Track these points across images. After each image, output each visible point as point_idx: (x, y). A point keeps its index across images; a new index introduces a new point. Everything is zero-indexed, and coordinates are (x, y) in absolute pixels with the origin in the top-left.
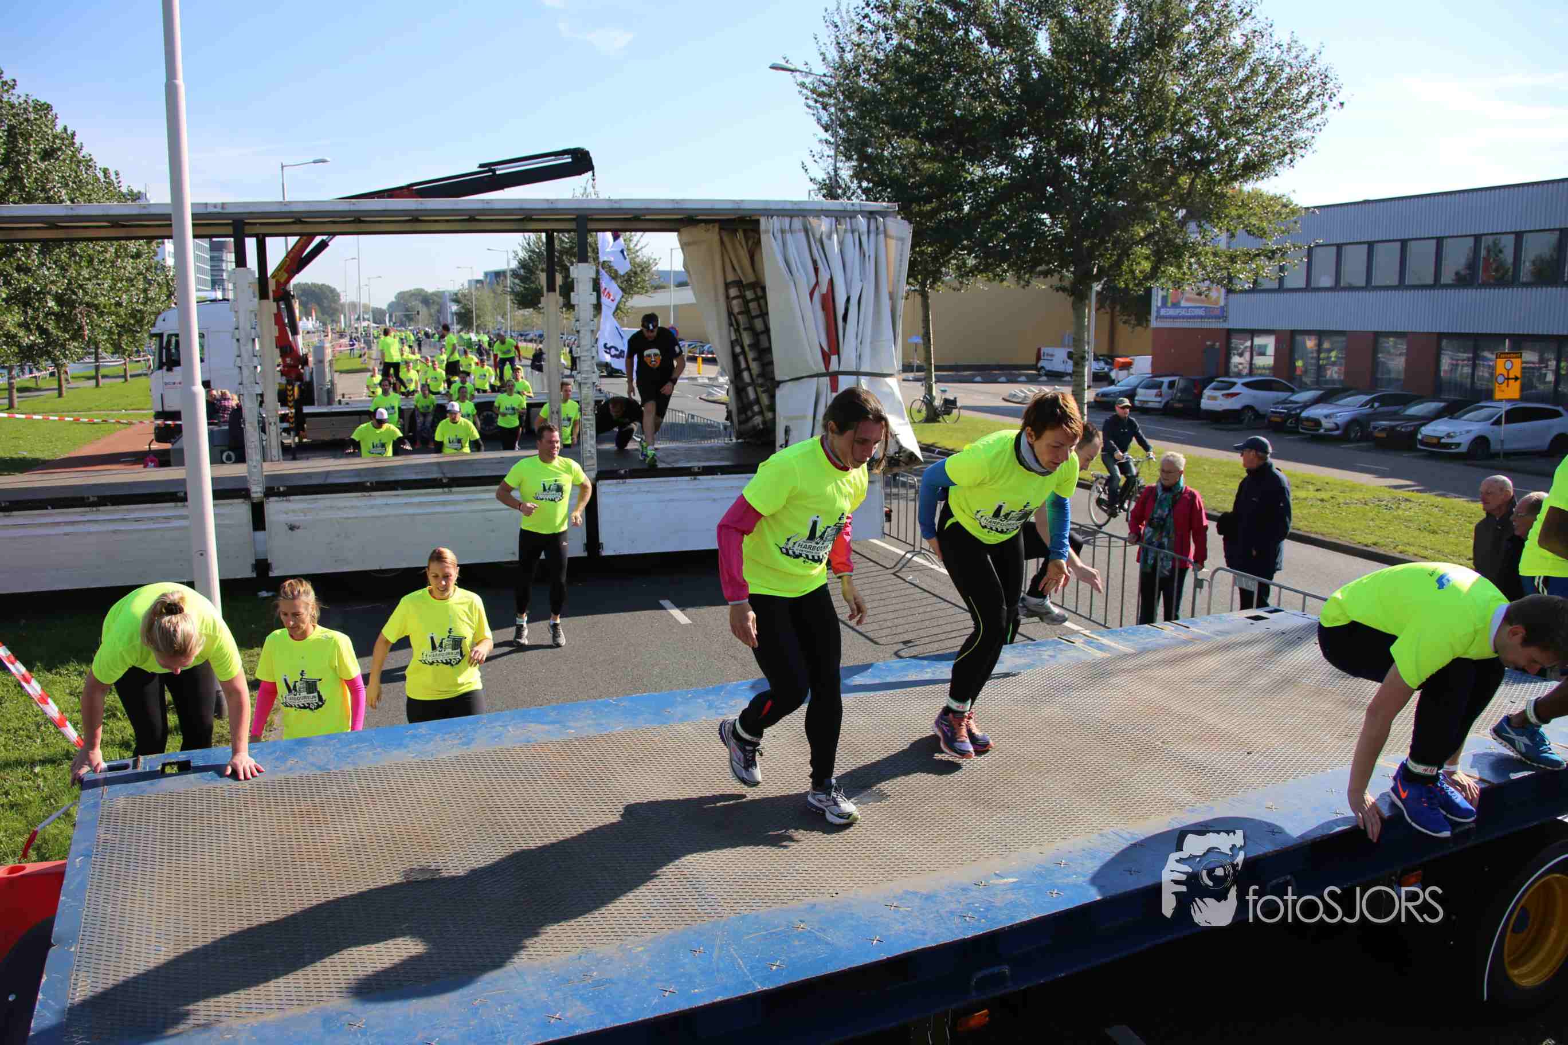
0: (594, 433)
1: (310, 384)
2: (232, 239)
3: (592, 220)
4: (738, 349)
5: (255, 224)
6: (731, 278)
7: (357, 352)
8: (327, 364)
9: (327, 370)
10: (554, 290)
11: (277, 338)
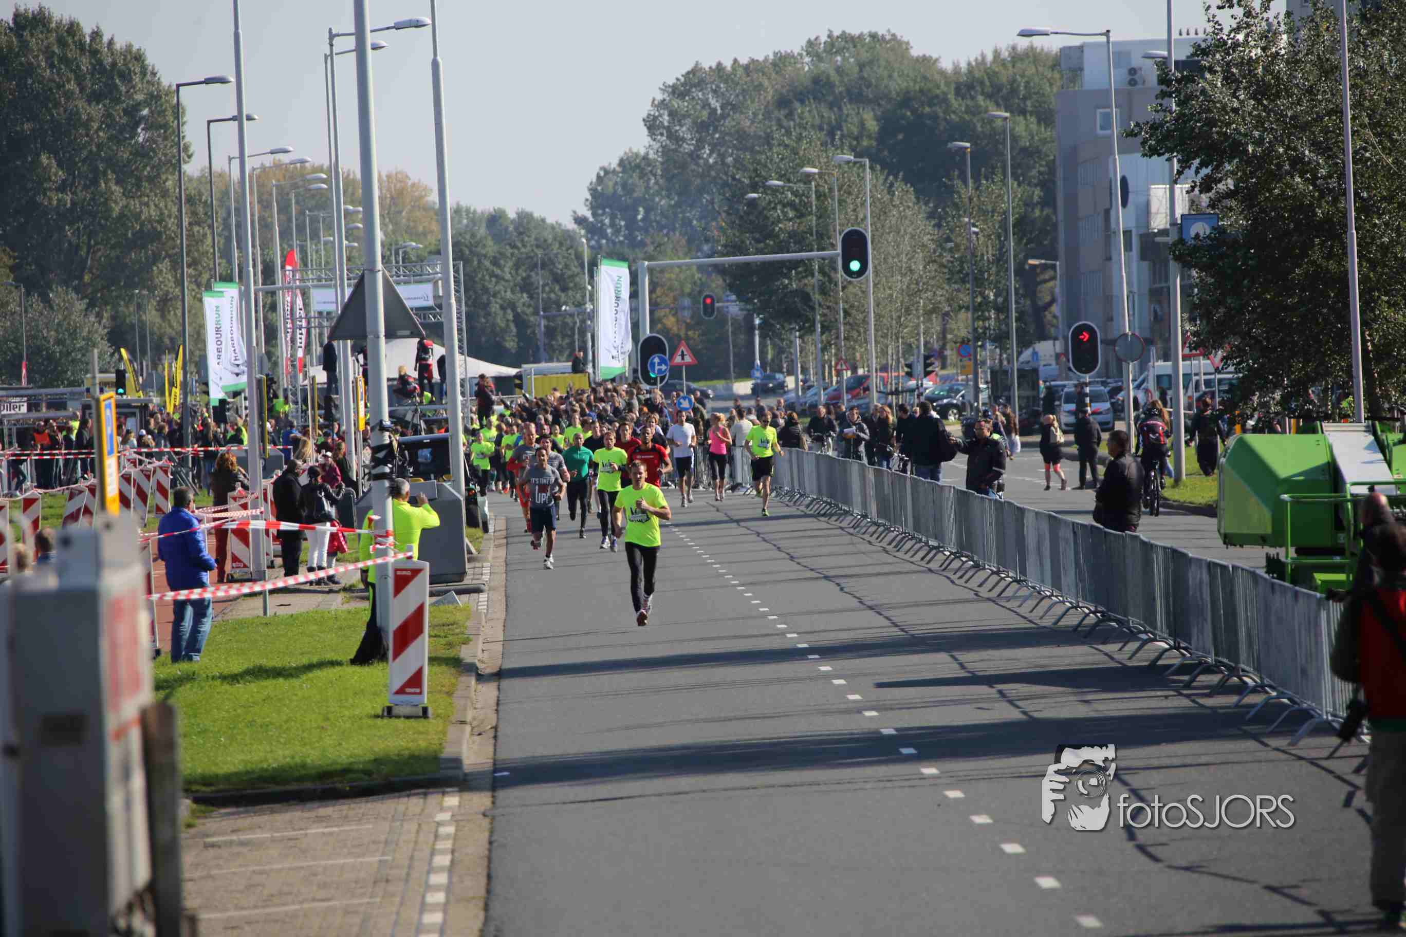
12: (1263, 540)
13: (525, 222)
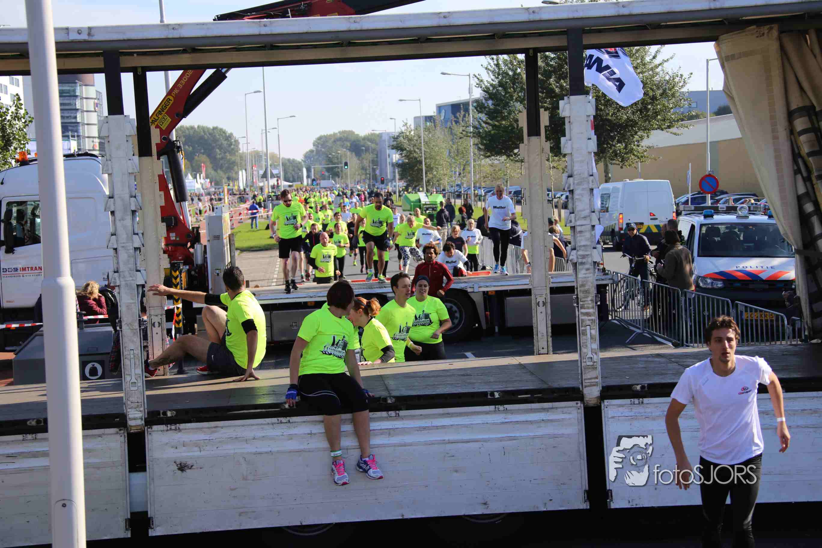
0: (595, 332)
1: (203, 268)
2: (103, 76)
3: (591, 31)
4: (809, 208)
5: (131, 54)
6: (796, 103)
7: (261, 223)
8: (226, 241)
9: (227, 248)
10: (538, 134)
11: (161, 207)
12: (409, 211)
13: (294, 161)
